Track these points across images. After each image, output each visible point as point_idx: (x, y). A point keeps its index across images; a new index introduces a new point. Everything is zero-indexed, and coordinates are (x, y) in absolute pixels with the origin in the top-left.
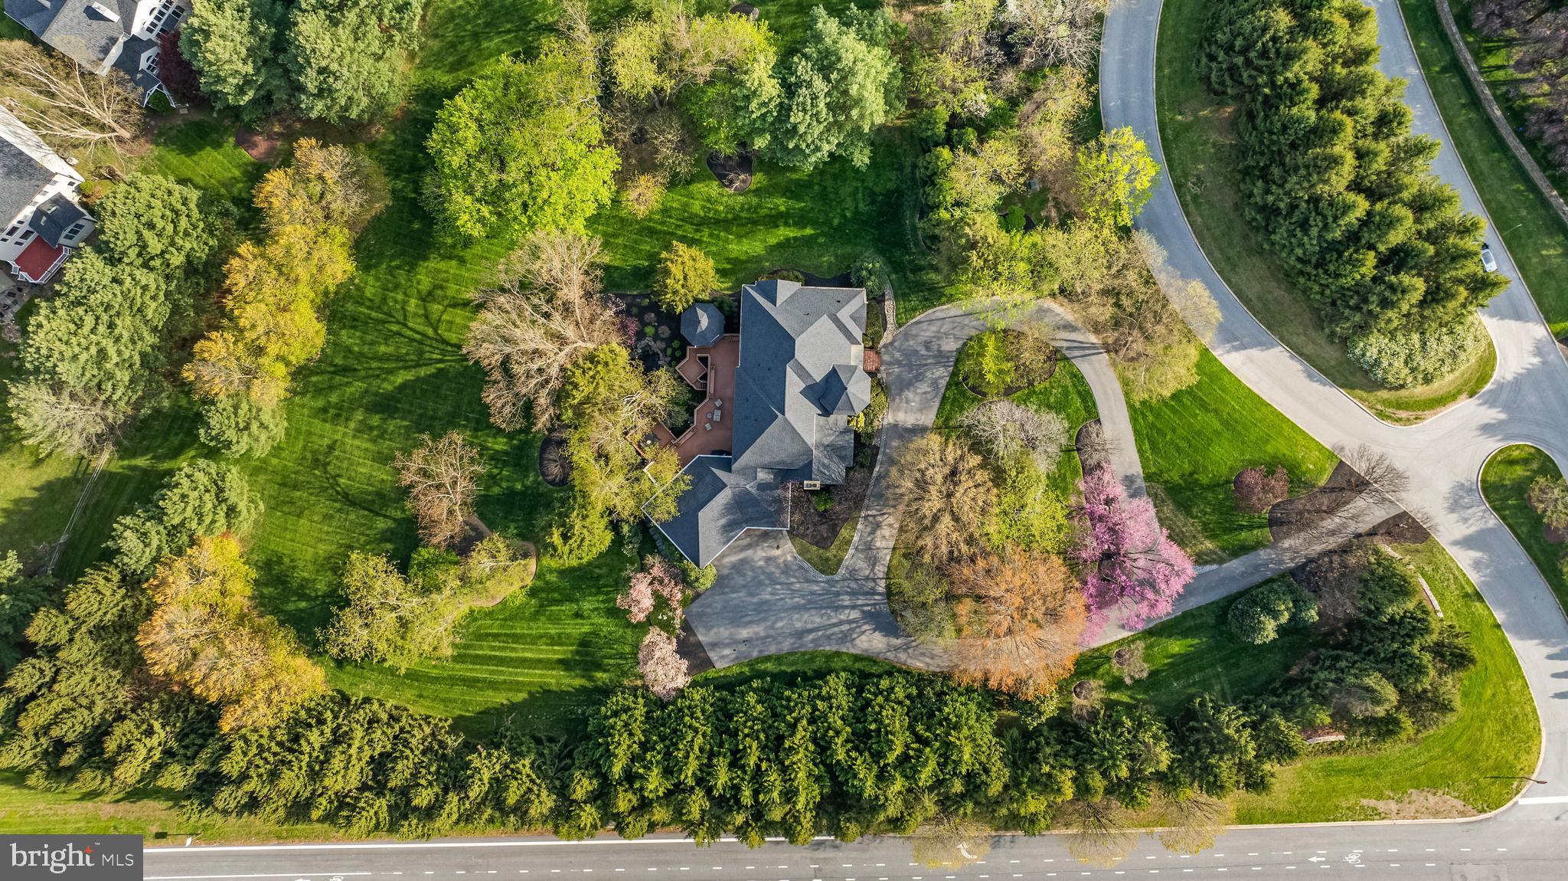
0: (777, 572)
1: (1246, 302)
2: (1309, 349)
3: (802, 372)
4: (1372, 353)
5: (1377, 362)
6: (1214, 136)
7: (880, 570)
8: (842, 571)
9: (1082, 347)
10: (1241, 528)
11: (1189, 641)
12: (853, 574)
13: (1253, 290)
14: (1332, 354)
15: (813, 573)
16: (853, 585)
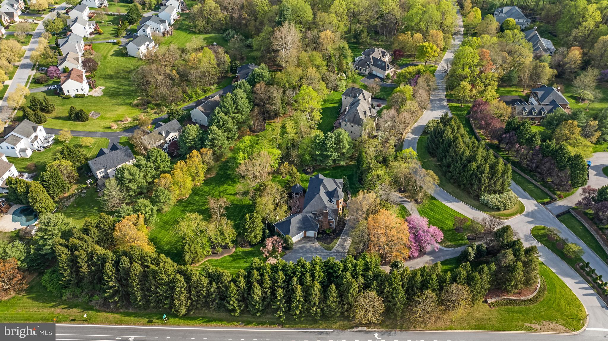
0: (313, 250)
1: (449, 193)
2: (469, 202)
3: (325, 187)
4: (486, 198)
5: (488, 200)
6: (433, 163)
7: (346, 251)
8: (333, 250)
9: (404, 201)
10: (459, 240)
11: (449, 266)
12: (337, 251)
13: (451, 190)
14: (476, 203)
15: (324, 250)
16: (338, 254)
